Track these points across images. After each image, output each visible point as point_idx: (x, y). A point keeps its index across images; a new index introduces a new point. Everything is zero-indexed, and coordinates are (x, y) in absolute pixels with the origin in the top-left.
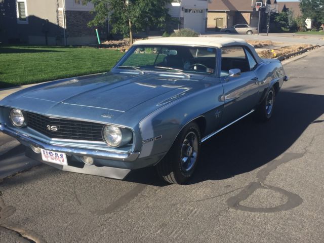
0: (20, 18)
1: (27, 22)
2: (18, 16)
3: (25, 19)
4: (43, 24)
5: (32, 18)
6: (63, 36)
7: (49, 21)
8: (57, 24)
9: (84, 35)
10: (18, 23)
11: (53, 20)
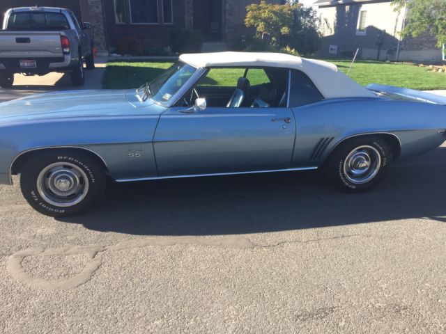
0: (360, 30)
1: (364, 34)
2: (358, 28)
3: (363, 31)
4: (379, 35)
5: (371, 29)
6: (396, 49)
7: (387, 32)
8: (393, 35)
9: (426, 48)
10: (357, 34)
11: (390, 31)
